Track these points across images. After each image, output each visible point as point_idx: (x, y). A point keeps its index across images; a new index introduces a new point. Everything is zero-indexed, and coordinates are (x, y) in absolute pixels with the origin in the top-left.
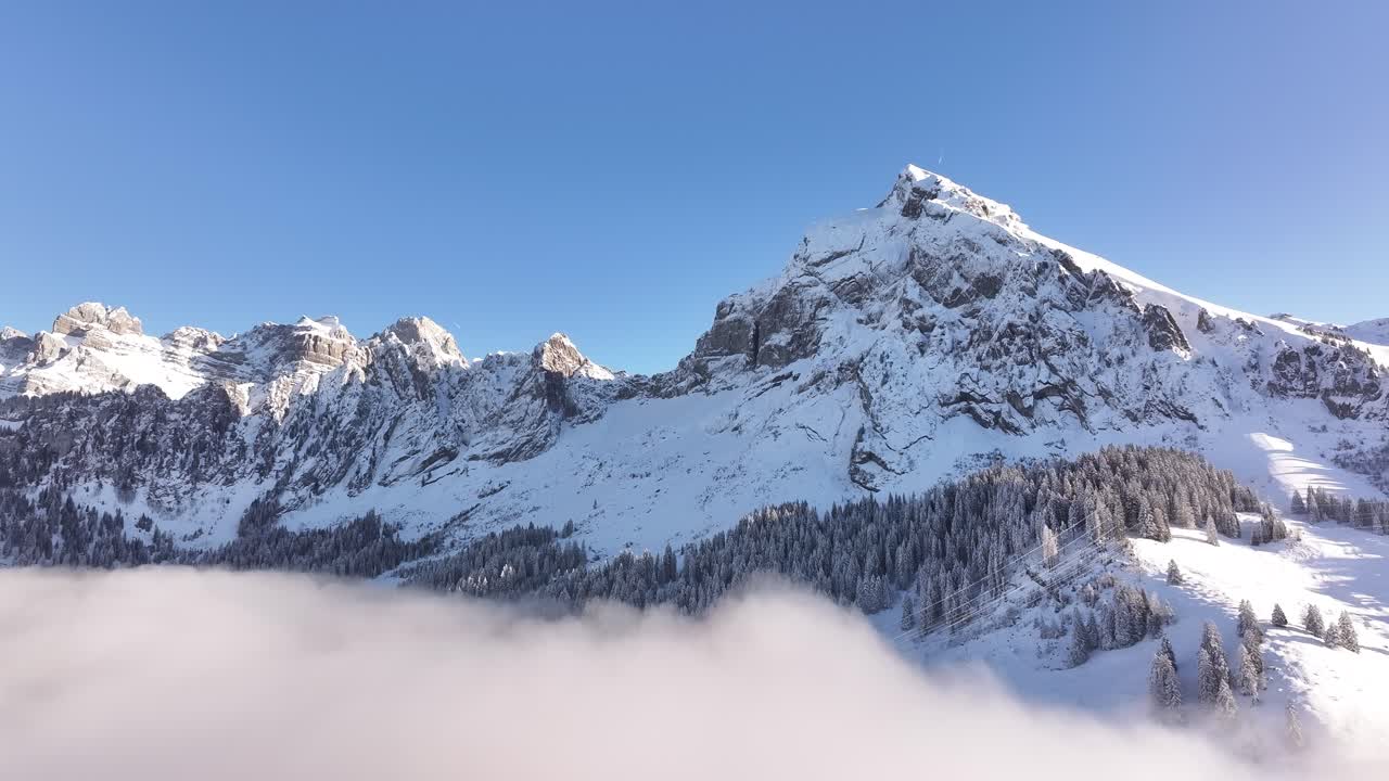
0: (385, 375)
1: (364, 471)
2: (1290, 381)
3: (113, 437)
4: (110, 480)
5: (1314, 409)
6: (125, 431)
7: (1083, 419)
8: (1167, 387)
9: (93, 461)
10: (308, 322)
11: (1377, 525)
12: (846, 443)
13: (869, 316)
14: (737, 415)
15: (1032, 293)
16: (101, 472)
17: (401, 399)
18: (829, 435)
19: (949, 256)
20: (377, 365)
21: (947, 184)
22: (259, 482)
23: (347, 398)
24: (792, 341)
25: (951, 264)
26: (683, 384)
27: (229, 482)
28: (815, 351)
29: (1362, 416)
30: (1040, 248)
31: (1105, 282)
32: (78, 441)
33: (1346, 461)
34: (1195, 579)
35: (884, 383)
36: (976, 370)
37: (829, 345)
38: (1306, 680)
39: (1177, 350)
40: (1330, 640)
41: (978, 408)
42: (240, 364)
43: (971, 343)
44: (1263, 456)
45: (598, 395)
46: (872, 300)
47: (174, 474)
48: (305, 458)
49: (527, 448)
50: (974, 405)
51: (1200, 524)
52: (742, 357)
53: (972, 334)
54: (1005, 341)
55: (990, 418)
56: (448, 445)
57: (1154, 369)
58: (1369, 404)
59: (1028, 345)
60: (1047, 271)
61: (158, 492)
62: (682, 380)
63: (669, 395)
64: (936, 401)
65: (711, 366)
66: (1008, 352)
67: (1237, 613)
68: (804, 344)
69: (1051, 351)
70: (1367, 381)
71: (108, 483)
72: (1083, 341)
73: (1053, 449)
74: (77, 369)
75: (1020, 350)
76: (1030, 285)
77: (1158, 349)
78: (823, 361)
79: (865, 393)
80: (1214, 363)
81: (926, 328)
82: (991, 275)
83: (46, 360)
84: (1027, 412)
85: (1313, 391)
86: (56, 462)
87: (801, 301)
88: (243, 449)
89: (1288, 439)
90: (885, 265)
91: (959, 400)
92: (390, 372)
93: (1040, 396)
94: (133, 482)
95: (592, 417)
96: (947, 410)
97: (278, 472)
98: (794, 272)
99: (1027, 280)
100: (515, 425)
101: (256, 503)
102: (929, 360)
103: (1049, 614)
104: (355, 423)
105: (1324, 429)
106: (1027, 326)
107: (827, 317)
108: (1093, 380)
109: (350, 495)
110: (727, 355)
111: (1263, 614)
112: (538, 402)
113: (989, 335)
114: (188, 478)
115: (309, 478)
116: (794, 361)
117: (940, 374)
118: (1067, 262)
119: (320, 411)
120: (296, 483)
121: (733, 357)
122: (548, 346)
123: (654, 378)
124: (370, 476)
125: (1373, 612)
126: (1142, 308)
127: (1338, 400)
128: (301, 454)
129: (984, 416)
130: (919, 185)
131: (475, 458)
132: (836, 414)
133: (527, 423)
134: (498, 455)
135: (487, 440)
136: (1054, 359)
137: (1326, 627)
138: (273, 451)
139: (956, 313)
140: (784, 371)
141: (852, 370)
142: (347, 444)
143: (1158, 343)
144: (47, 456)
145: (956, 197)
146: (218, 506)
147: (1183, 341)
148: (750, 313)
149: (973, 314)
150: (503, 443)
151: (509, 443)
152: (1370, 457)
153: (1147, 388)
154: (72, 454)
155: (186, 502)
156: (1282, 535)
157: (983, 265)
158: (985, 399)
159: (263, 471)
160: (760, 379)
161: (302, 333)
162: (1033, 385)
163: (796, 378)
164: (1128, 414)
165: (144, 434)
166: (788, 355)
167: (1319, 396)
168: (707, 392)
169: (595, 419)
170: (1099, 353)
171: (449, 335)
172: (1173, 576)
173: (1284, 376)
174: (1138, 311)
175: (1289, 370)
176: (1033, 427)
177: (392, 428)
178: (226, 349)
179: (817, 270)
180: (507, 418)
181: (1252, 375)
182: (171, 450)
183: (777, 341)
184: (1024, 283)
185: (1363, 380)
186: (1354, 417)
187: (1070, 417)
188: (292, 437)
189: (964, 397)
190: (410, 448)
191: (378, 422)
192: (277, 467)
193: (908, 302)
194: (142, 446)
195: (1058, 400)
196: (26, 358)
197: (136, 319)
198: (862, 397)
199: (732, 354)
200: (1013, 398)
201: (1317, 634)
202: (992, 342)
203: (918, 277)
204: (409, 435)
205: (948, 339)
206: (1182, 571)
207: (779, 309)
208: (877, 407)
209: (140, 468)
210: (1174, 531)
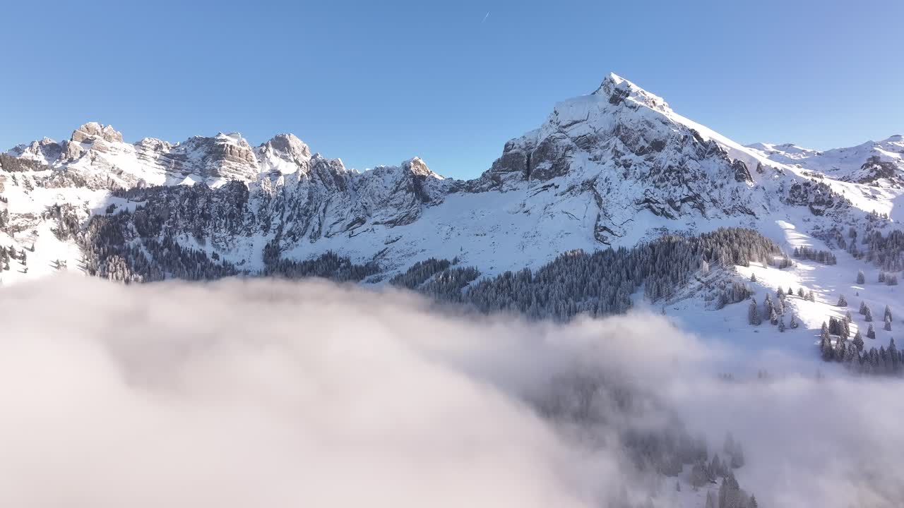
0: (318, 177)
1: (316, 229)
2: (796, 198)
3: (188, 210)
4: (191, 234)
5: (804, 211)
6: (193, 208)
7: (703, 213)
8: (743, 199)
9: (181, 223)
10: (223, 136)
11: (826, 261)
12: (591, 222)
13: (595, 157)
14: (524, 205)
15: (680, 151)
16: (186, 230)
17: (329, 190)
18: (581, 217)
19: (638, 129)
20: (312, 171)
21: (634, 88)
22: (265, 235)
23: (301, 190)
24: (552, 167)
25: (639, 133)
26: (485, 186)
27: (249, 235)
28: (566, 173)
29: (825, 215)
30: (684, 128)
31: (715, 147)
32: (172, 213)
33: (817, 235)
34: (761, 280)
35: (608, 193)
36: (653, 188)
37: (574, 171)
38: (798, 309)
39: (748, 182)
40: (806, 298)
41: (654, 206)
42: (184, 161)
43: (650, 175)
44: (782, 231)
45: (440, 191)
46: (596, 148)
47: (223, 230)
48: (287, 222)
49: (406, 219)
50: (652, 204)
51: (761, 260)
52: (520, 173)
53: (651, 170)
54: (667, 174)
55: (660, 211)
56: (361, 216)
57: (737, 191)
58: (828, 210)
59: (678, 177)
60: (687, 139)
61: (216, 240)
62: (484, 183)
63: (477, 192)
64: (634, 203)
65: (502, 177)
66: (668, 180)
67: (777, 290)
68: (560, 168)
69: (689, 180)
70: (828, 199)
71: (190, 234)
72: (704, 175)
73: (690, 227)
74: (91, 164)
75: (674, 179)
76: (679, 147)
77: (739, 181)
78: (573, 179)
79: (598, 198)
80: (764, 188)
81: (627, 166)
82: (660, 140)
83: (73, 158)
84: (677, 209)
85: (805, 203)
86: (164, 224)
87: (557, 146)
88: (253, 217)
89: (793, 224)
90: (602, 130)
91: (645, 202)
92: (320, 175)
93: (683, 201)
94: (202, 235)
95: (437, 203)
96: (639, 207)
97: (274, 230)
98: (551, 130)
99: (678, 144)
100: (398, 207)
101: (268, 246)
102: (629, 182)
103: (706, 292)
104: (308, 204)
105: (809, 220)
106: (678, 167)
107: (572, 155)
108: (708, 194)
109: (311, 242)
110: (511, 171)
111: (786, 291)
112: (410, 194)
113: (659, 171)
114: (229, 233)
115: (290, 233)
116: (553, 177)
117: (636, 190)
118: (697, 135)
119: (288, 197)
120: (285, 236)
121: (514, 173)
122: (412, 164)
123: (468, 182)
124: (319, 232)
125: (820, 291)
126: (732, 161)
127: (816, 207)
128: (284, 220)
129: (657, 210)
130: (618, 87)
131: (376, 223)
132: (583, 206)
133: (405, 205)
134: (390, 222)
135: (382, 214)
136: (690, 184)
137: (805, 294)
138: (269, 218)
139: (641, 158)
140: (547, 183)
141: (590, 185)
142: (306, 215)
143: (740, 178)
144: (160, 220)
145: (639, 96)
146: (247, 247)
147: (751, 178)
148: (524, 149)
149: (650, 159)
150: (392, 216)
151: (396, 215)
152: (826, 233)
153: (734, 199)
154: (171, 220)
155: (231, 246)
156: (790, 265)
157: (655, 135)
158: (657, 202)
159: (266, 229)
160: (534, 186)
161: (222, 143)
162: (680, 196)
163: (557, 187)
164: (725, 211)
165: (203, 209)
166: (549, 175)
167: (808, 206)
168: (502, 192)
169: (439, 204)
170: (712, 182)
171: (305, 145)
172: (753, 279)
173: (794, 195)
174: (730, 162)
175: (796, 193)
176: (680, 216)
177: (326, 206)
178: (174, 152)
179: (566, 130)
180: (392, 202)
181: (780, 195)
182: (218, 218)
183: (543, 167)
184: (676, 146)
185: (827, 199)
186: (822, 215)
187: (697, 212)
188: (277, 211)
189: (647, 201)
190: (338, 218)
191: (319, 203)
192: (272, 227)
193: (618, 152)
194: (203, 215)
195: (691, 203)
196: (60, 157)
197: (119, 132)
198: (596, 199)
199: (514, 171)
200: (671, 202)
201: (802, 296)
202: (661, 174)
203: (622, 139)
204: (336, 211)
205: (638, 171)
206: (756, 277)
207: (545, 149)
208: (605, 205)
209: (205, 228)
210: (751, 263)
